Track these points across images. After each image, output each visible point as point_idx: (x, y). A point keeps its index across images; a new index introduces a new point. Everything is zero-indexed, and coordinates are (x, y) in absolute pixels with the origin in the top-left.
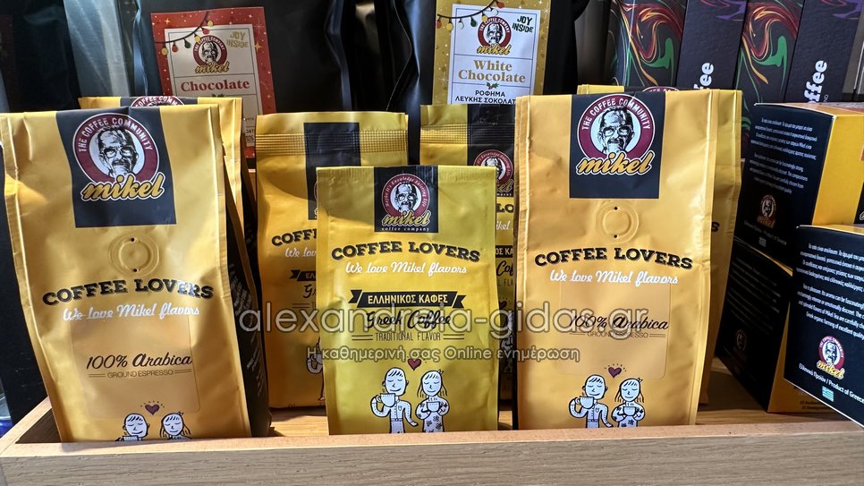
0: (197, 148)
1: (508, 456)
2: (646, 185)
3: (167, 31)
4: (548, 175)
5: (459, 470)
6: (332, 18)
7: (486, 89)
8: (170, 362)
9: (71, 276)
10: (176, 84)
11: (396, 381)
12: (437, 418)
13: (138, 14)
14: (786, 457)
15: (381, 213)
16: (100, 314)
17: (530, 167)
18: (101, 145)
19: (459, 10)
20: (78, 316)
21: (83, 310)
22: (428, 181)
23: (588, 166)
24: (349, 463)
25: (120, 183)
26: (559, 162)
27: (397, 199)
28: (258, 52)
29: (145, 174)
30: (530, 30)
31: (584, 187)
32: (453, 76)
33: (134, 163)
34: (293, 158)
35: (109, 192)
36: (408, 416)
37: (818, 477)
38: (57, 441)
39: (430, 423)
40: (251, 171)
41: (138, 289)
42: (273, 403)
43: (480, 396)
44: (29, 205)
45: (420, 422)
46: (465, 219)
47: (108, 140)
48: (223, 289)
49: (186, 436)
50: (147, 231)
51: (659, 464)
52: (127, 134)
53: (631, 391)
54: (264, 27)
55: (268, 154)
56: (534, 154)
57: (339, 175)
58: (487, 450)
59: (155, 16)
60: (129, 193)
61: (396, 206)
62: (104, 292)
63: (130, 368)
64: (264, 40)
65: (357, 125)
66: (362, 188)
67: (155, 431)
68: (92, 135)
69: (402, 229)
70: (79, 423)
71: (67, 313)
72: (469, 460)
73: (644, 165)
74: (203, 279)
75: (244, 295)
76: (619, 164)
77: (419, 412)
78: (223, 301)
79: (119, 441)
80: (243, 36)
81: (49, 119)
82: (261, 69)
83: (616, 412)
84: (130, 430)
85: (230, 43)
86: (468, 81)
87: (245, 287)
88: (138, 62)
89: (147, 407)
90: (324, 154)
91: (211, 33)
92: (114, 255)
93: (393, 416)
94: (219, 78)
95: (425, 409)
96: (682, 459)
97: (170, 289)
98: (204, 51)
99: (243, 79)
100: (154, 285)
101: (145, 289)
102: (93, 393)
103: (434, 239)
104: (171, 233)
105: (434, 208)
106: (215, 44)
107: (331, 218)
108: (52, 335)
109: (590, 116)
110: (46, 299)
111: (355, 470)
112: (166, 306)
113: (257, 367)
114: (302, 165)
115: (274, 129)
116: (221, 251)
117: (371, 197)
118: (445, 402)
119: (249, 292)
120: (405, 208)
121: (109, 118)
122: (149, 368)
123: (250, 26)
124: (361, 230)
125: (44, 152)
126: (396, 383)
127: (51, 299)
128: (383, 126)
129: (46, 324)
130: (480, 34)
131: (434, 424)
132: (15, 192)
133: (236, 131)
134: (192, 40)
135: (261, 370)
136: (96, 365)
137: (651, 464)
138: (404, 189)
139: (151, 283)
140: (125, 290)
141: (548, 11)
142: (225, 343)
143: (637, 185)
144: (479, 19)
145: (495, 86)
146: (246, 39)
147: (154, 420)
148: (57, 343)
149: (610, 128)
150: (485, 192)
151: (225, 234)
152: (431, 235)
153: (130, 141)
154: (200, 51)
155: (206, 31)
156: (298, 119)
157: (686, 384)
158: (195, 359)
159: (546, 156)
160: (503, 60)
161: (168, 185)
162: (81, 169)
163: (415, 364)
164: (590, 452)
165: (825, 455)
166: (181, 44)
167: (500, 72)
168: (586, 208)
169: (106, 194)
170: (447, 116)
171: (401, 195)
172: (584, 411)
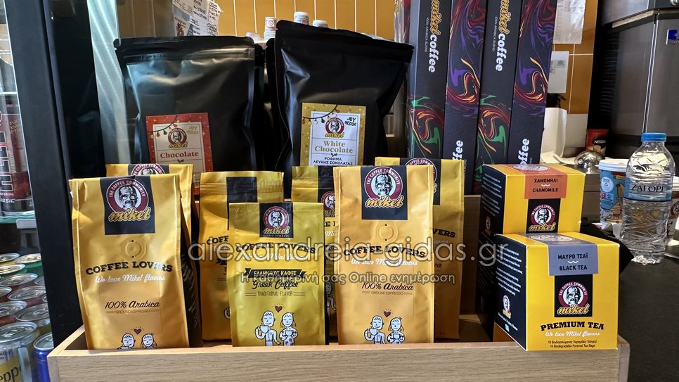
0: (168, 195)
1: (325, 358)
2: (400, 213)
3: (154, 126)
4: (350, 207)
5: (299, 366)
6: (246, 117)
7: (331, 156)
8: (148, 305)
9: (101, 261)
10: (157, 154)
11: (268, 319)
12: (291, 340)
13: (139, 116)
14: (477, 361)
15: (263, 226)
16: (114, 280)
17: (341, 203)
18: (120, 193)
19: (314, 114)
20: (103, 280)
21: (106, 277)
22: (288, 210)
23: (371, 203)
24: (241, 362)
25: (128, 211)
26: (356, 200)
27: (272, 220)
28: (204, 137)
29: (141, 208)
30: (354, 124)
31: (369, 214)
32: (312, 149)
33: (136, 202)
34: (220, 196)
35: (122, 217)
36: (275, 339)
37: (497, 373)
38: (87, 349)
39: (287, 342)
40: (197, 202)
41: (134, 267)
42: (204, 337)
43: (315, 327)
44: (84, 223)
45: (282, 342)
46: (308, 230)
47: (124, 191)
48: (177, 267)
49: (154, 346)
50: (140, 237)
51: (407, 364)
52: (133, 189)
53: (396, 325)
54: (208, 123)
55: (206, 194)
56: (343, 197)
57: (241, 207)
58: (314, 354)
59: (148, 117)
60: (133, 217)
61: (271, 223)
62: (116, 268)
63: (128, 308)
64: (208, 130)
65: (255, 178)
66: (253, 213)
67: (138, 344)
68: (116, 189)
69: (274, 236)
70: (98, 338)
71: (97, 279)
72: (305, 361)
73: (399, 202)
74: (167, 262)
75: (189, 271)
76: (385, 202)
77: (281, 336)
78: (177, 273)
79: (119, 349)
80: (196, 128)
81: (96, 181)
82: (205, 145)
83: (389, 337)
84: (125, 343)
85: (189, 132)
86: (321, 152)
87: (190, 267)
88: (137, 140)
89: (135, 330)
90: (237, 194)
91: (178, 127)
92: (123, 249)
93: (267, 339)
94: (182, 151)
95: (284, 334)
96: (419, 361)
97: (150, 267)
98: (174, 136)
99: (195, 151)
100: (142, 265)
101: (138, 267)
102: (107, 322)
103: (292, 241)
104: (152, 237)
105: (291, 225)
106: (180, 132)
107: (237, 230)
108: (89, 291)
109: (370, 177)
110: (88, 272)
111: (243, 366)
112: (148, 276)
113: (195, 311)
114: (225, 200)
115: (209, 181)
116: (177, 247)
117: (258, 219)
118: (295, 330)
119: (192, 270)
120: (276, 224)
121: (125, 181)
122: (137, 308)
123: (200, 123)
124: (252, 236)
125: (93, 198)
126: (269, 319)
127: (90, 272)
128: (270, 178)
129: (86, 285)
130: (327, 127)
131: (290, 343)
132: (77, 217)
133: (189, 182)
134: (168, 131)
135: (197, 313)
136: (110, 306)
137: (404, 364)
138: (275, 215)
139: (141, 263)
140: (127, 267)
141: (364, 114)
142: (177, 296)
143: (396, 214)
144: (326, 119)
145: (336, 155)
146: (198, 129)
147: (138, 337)
148: (91, 295)
149: (380, 184)
150: (318, 216)
151: (180, 239)
152: (289, 239)
153: (134, 191)
154: (172, 136)
155: (175, 126)
156: (223, 175)
157: (426, 321)
158: (161, 304)
159: (349, 198)
160: (339, 140)
161: (152, 213)
162: (110, 206)
163: (279, 309)
164: (370, 357)
165: (499, 360)
166: (161, 133)
167: (338, 147)
168: (371, 225)
169: (121, 218)
170: (307, 172)
171: (273, 218)
172: (372, 337)
